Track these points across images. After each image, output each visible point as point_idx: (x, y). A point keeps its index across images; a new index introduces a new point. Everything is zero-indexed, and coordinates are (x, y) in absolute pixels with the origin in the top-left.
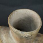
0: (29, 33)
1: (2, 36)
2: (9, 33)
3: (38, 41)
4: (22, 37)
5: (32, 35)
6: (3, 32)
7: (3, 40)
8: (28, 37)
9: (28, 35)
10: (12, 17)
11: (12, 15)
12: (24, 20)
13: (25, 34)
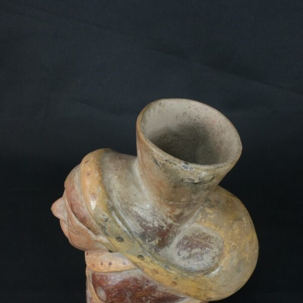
0: (207, 170)
1: (110, 176)
2: (130, 170)
3: (210, 201)
4: (182, 180)
5: (213, 178)
6: (111, 165)
7: (111, 191)
8: (202, 182)
9: (204, 174)
10: (147, 117)
11: (148, 113)
12: (176, 135)
13: (194, 170)
